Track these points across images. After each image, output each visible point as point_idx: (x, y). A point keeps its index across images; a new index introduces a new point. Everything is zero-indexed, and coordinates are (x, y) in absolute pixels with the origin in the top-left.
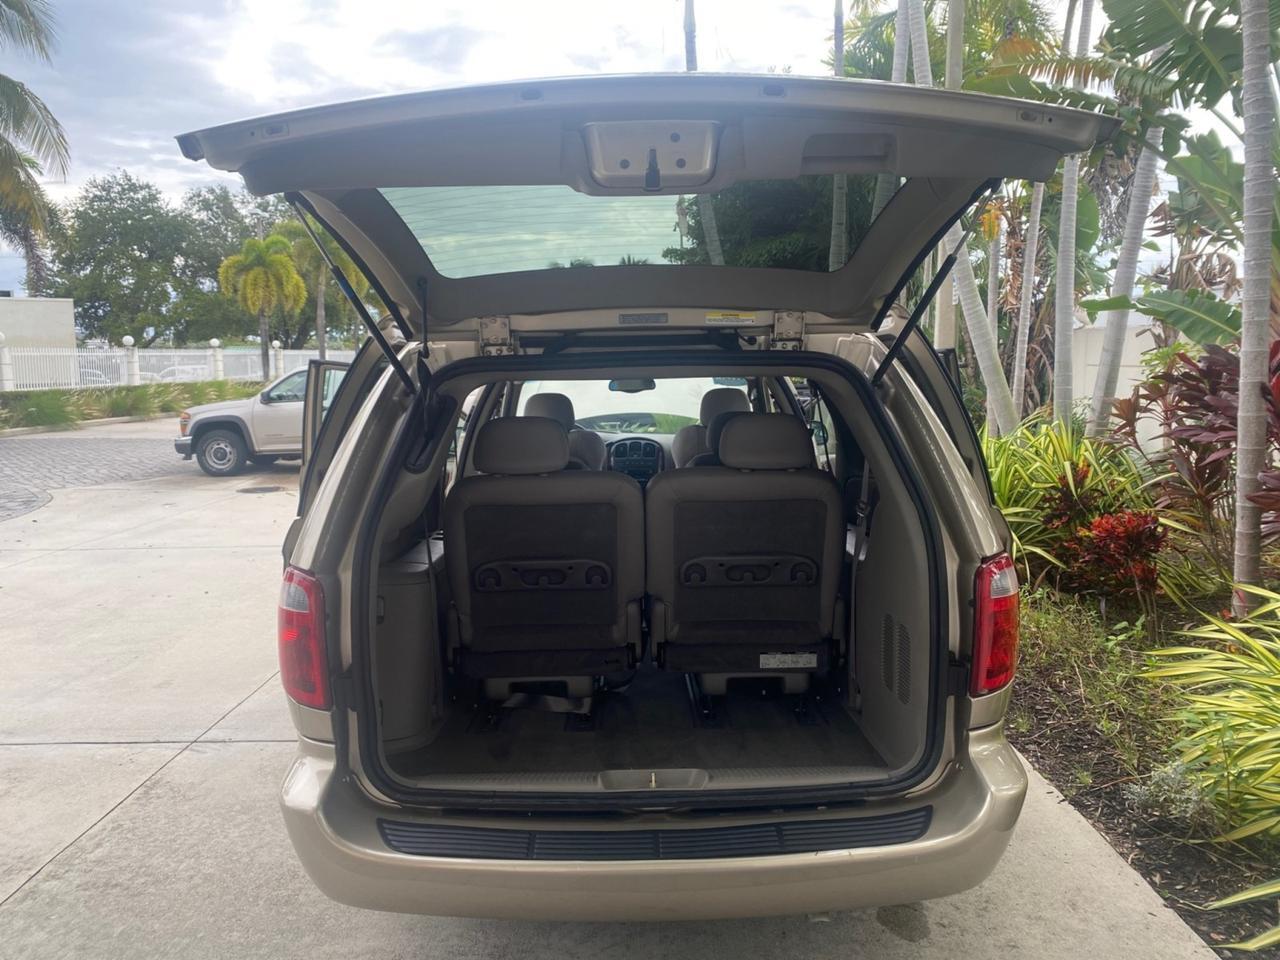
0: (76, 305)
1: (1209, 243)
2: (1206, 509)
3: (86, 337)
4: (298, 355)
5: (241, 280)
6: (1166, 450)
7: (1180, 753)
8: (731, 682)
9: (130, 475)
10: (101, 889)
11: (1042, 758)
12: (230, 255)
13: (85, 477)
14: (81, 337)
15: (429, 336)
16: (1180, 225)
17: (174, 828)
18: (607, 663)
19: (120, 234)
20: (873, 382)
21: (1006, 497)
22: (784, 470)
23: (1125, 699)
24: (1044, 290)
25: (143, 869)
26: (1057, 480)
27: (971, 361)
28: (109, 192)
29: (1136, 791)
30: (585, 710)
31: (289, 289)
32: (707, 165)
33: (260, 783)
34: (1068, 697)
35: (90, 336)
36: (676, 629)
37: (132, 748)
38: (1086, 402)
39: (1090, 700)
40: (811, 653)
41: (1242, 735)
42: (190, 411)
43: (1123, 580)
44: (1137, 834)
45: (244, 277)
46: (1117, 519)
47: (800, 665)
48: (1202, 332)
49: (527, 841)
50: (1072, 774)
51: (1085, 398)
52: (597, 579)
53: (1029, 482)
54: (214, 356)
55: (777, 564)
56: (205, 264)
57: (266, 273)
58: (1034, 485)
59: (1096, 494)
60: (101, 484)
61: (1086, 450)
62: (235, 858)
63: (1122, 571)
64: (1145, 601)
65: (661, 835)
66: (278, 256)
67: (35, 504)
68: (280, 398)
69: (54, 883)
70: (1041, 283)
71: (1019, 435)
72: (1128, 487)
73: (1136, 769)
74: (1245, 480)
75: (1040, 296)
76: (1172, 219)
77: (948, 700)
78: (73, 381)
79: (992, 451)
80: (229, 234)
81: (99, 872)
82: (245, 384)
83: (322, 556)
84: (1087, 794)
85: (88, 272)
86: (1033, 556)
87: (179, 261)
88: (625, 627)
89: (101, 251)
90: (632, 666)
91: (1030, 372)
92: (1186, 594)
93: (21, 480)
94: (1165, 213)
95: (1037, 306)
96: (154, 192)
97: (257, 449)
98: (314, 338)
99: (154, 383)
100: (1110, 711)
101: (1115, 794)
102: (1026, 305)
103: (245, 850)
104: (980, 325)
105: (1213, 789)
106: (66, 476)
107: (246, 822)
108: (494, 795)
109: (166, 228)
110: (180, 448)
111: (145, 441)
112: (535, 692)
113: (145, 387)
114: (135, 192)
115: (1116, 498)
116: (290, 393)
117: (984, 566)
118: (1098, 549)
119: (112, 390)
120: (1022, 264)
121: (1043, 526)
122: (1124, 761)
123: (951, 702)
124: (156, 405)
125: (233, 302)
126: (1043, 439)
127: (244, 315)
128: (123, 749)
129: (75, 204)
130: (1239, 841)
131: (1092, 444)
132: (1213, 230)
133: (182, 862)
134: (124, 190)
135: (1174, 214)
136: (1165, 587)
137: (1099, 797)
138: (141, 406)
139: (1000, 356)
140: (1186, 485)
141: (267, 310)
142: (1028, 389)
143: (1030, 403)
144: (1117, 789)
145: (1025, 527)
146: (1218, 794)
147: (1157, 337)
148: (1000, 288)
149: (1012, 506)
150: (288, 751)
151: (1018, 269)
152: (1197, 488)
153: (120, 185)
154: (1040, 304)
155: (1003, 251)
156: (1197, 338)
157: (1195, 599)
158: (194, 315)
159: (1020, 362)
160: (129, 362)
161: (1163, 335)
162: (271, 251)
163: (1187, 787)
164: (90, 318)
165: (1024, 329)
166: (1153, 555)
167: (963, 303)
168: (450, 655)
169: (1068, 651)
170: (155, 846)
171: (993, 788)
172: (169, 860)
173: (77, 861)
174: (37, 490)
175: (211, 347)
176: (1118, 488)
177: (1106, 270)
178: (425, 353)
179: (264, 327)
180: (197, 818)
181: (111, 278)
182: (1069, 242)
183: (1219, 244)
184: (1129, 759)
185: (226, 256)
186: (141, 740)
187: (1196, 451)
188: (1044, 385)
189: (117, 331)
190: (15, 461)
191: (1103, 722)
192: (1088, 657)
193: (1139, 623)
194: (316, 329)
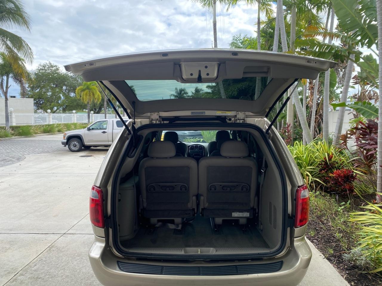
0: (34, 100)
1: (370, 87)
2: (369, 168)
3: (37, 110)
4: (98, 116)
5: (82, 93)
6: (356, 150)
7: (360, 244)
8: (223, 221)
9: (48, 151)
10: (36, 279)
11: (318, 244)
12: (79, 86)
13: (35, 151)
14: (36, 109)
15: (135, 118)
16: (361, 81)
17: (57, 261)
18: (186, 214)
19: (48, 80)
20: (266, 132)
21: (308, 163)
22: (240, 158)
23: (344, 227)
24: (320, 100)
25: (48, 273)
26: (323, 159)
27: (298, 121)
28: (45, 67)
29: (346, 256)
30: (180, 228)
31: (96, 96)
32: (215, 75)
33: (83, 247)
34: (326, 225)
35: (38, 109)
36: (207, 204)
37: (46, 235)
38: (333, 133)
39: (333, 227)
40: (248, 212)
41: (379, 239)
42: (66, 132)
43: (343, 190)
44: (347, 269)
45: (83, 93)
46: (341, 171)
47: (244, 216)
48: (367, 115)
49: (161, 269)
50: (327, 250)
51: (333, 132)
52: (184, 189)
53: (315, 159)
54: (74, 115)
55: (237, 186)
56: (72, 89)
57: (89, 91)
58: (316, 160)
59: (335, 163)
60: (40, 154)
61: (332, 150)
62: (75, 270)
63: (343, 187)
64: (350, 196)
65: (201, 268)
66: (93, 87)
67: (20, 160)
68: (93, 129)
69: (22, 277)
70: (319, 97)
71: (312, 145)
72: (345, 161)
73: (347, 249)
74: (380, 160)
75: (319, 101)
76: (358, 80)
77: (288, 228)
78: (33, 123)
79: (304, 149)
80: (79, 80)
81: (35, 274)
82: (83, 124)
83: (103, 182)
84: (332, 256)
85: (38, 91)
86: (316, 182)
87: (64, 88)
88: (192, 204)
89: (42, 85)
90: (194, 215)
91: (316, 124)
92: (363, 194)
93: (17, 152)
94: (356, 78)
95: (318, 104)
96: (58, 68)
97: (85, 144)
98: (103, 110)
99: (56, 123)
100: (339, 230)
101: (340, 257)
102: (314, 104)
103: (78, 268)
104: (301, 111)
105: (370, 256)
106: (30, 151)
107: (78, 259)
108: (152, 254)
109: (61, 78)
110: (63, 143)
111: (52, 141)
112: (165, 222)
113: (54, 124)
114: (52, 68)
115: (341, 164)
116: (95, 128)
117: (299, 189)
118: (335, 180)
119: (44, 125)
120: (313, 92)
121: (319, 172)
122: (343, 246)
123: (289, 229)
124: (57, 130)
125: (80, 100)
126: (319, 146)
127: (83, 104)
128: (43, 235)
129: (35, 71)
130: (378, 272)
131: (334, 148)
132: (371, 83)
133: (59, 271)
134: (49, 67)
135: (359, 78)
136: (356, 191)
137: (335, 257)
138: (52, 130)
139: (307, 119)
140: (363, 161)
141: (89, 102)
142: (316, 129)
143: (316, 133)
144: (341, 255)
145: (313, 173)
146: (372, 258)
147: (354, 115)
148: (307, 99)
149: (310, 166)
150: (92, 237)
151: (312, 94)
152: (366, 162)
153: (48, 65)
154: (319, 104)
155: (308, 88)
156: (366, 116)
157: (366, 195)
158: (68, 103)
159: (313, 121)
160: (49, 117)
161: (356, 114)
162: (91, 85)
163: (362, 255)
164: (38, 104)
165: (314, 111)
166: (352, 182)
167: (295, 104)
168: (140, 211)
169: (326, 211)
170: (52, 266)
171: (301, 256)
172: (56, 271)
173: (29, 270)
174: (21, 155)
175: (73, 113)
176: (342, 161)
177: (339, 94)
178: (134, 123)
179: (88, 107)
180: (65, 258)
181: (45, 92)
182: (328, 86)
183: (373, 87)
184: (344, 245)
185: (78, 86)
186: (49, 233)
187: (366, 151)
188: (320, 128)
189: (46, 108)
190: (15, 147)
191: (337, 234)
192: (332, 213)
193: (348, 203)
194: (104, 108)
